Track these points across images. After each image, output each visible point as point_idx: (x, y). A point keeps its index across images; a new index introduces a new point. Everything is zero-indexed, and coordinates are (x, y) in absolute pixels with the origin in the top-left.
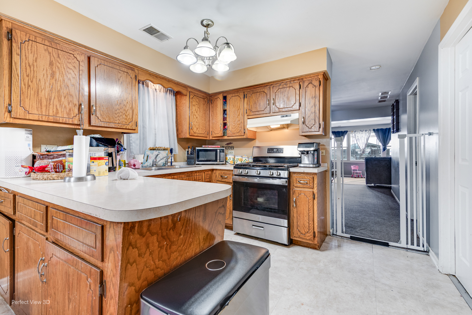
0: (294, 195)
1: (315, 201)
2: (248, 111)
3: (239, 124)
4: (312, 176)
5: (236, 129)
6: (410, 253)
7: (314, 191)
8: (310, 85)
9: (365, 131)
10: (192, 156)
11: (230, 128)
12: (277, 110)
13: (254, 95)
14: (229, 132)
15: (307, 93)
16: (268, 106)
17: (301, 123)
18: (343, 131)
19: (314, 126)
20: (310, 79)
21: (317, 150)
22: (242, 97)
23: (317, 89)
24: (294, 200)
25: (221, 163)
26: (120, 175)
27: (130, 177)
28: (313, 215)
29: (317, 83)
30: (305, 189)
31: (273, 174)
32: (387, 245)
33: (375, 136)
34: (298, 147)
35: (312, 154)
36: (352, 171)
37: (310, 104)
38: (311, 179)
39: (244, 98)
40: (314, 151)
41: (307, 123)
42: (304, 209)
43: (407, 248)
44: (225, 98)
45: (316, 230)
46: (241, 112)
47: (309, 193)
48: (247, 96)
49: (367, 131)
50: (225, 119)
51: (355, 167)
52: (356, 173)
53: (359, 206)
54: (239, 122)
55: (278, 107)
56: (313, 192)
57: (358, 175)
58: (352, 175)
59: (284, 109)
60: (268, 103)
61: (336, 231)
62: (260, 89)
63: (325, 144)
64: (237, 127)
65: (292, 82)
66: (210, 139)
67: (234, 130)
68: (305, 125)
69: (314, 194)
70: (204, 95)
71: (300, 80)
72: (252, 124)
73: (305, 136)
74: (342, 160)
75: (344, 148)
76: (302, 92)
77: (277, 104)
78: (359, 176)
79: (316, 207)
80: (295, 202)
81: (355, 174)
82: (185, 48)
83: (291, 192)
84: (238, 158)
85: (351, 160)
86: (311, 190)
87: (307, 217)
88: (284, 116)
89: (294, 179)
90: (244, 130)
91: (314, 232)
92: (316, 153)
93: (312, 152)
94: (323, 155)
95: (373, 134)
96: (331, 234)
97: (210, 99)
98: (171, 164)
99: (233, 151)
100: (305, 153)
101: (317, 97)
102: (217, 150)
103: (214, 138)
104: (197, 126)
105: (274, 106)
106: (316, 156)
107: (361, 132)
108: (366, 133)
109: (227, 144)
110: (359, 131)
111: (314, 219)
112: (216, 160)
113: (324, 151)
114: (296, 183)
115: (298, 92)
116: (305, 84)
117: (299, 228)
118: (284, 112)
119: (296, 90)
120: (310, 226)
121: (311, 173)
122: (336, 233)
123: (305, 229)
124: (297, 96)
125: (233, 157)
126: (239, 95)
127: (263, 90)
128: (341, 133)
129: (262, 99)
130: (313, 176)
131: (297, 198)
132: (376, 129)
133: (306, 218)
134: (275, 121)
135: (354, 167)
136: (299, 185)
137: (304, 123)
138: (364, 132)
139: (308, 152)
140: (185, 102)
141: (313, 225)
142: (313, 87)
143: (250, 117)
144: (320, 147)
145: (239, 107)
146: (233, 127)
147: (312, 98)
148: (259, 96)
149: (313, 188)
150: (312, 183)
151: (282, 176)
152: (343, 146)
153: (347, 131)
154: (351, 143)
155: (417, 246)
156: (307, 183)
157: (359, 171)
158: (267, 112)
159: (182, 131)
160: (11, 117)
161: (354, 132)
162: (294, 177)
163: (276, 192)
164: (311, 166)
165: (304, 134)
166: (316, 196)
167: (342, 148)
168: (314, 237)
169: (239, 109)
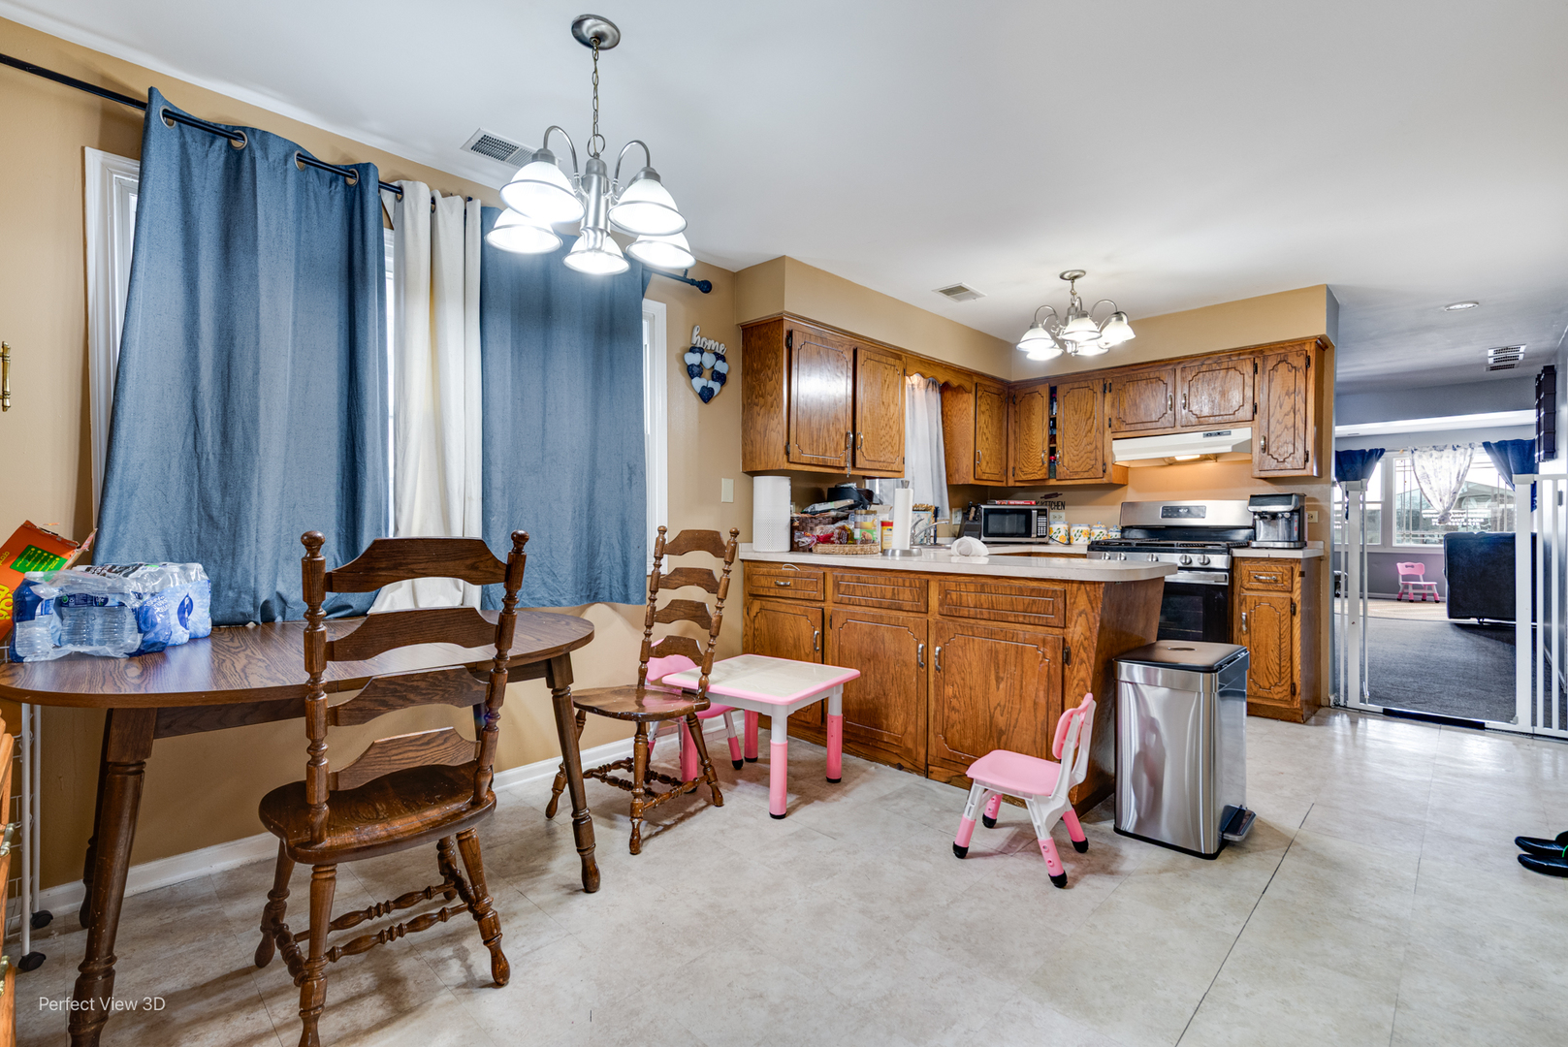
0: (1243, 607)
1: (1297, 620)
2: (1114, 422)
3: (1091, 452)
4: (1288, 566)
5: (1080, 462)
6: (1538, 742)
7: (1294, 598)
8: (1283, 368)
9: (1451, 450)
10: (976, 523)
11: (1066, 460)
12: (1194, 420)
13: (1131, 388)
14: (1061, 469)
15: (1273, 384)
16: (1169, 412)
17: (1257, 449)
18: (1367, 450)
19: (1291, 459)
20: (1283, 351)
21: (1298, 511)
22: (1099, 389)
23: (1300, 375)
24: (1244, 617)
25: (1039, 540)
26: (960, 549)
27: (973, 553)
28: (1291, 644)
29: (1300, 362)
30: (1271, 593)
31: (1191, 562)
32: (1481, 726)
33: (1492, 465)
34: (1251, 504)
35: (1287, 519)
36: (1401, 581)
37: (1281, 407)
38: (1285, 571)
39: (1104, 392)
40: (1292, 512)
41: (1273, 450)
42: (1267, 636)
43: (1533, 735)
44: (1053, 391)
45: (1297, 679)
46: (1095, 425)
47: (1281, 601)
48: (1113, 387)
49: (1460, 451)
50: (1053, 439)
51: (1413, 566)
52: (1415, 587)
53: (1416, 664)
54: (1089, 448)
55: (1197, 413)
56: (1291, 599)
57: (1424, 595)
58: (1402, 594)
59: (1212, 418)
60: (1169, 403)
61: (1346, 699)
62: (1149, 373)
63: (1317, 497)
64: (1084, 458)
65: (1234, 358)
66: (1010, 485)
67: (1076, 464)
68: (1268, 454)
69: (1293, 605)
70: (999, 386)
71: (1256, 354)
72: (1125, 452)
73: (1265, 479)
74: (1363, 545)
75: (1369, 507)
76: (1259, 382)
77: (1195, 408)
78: (1428, 598)
79: (1299, 632)
80: (1247, 622)
81: (1411, 590)
82: (1031, 327)
83: (1236, 601)
84: (1080, 528)
85: (1395, 544)
86: (1288, 595)
87: (1276, 653)
88: (1211, 435)
89: (1245, 572)
90: (1104, 464)
91: (1293, 685)
92: (1296, 517)
93: (1287, 515)
94: (1311, 521)
95: (1483, 457)
96: (1332, 703)
97: (1009, 393)
98: (935, 540)
99: (1063, 514)
100: (1268, 516)
101: (1300, 392)
102: (1030, 511)
103: (1018, 484)
104: (987, 458)
105: (1184, 412)
106: (1296, 525)
107: (1435, 454)
108: (1455, 457)
109: (1046, 497)
110: (1426, 449)
111: (1294, 657)
112: (1028, 534)
113: (1315, 514)
114: (1249, 581)
115: (1248, 381)
116: (1269, 362)
117: (1254, 677)
118: (1213, 425)
119: (1246, 376)
120: (1283, 670)
121: (1287, 559)
122: (1345, 702)
123: (1270, 678)
124: (1246, 388)
125: (1066, 526)
126: (1090, 385)
127: (1157, 374)
128: (1359, 459)
129: (1153, 396)
130: (1293, 565)
131: (1251, 613)
132: (1494, 440)
133: (1273, 656)
134: (1187, 446)
135: (1407, 566)
136: (1256, 585)
137: (1265, 449)
138: (1449, 452)
139: (1274, 516)
140: (966, 405)
141: (1289, 669)
142: (1289, 371)
143: (1118, 436)
144: (1306, 504)
145: (1091, 413)
146: (1075, 458)
147: (1287, 394)
148: (1145, 389)
149: (1291, 592)
150: (1290, 581)
151: (1212, 565)
152: (1367, 500)
153: (1382, 451)
154: (1398, 488)
155: (1561, 728)
156: (1276, 581)
157: (1424, 581)
158: (1167, 425)
159: (957, 470)
160: (788, 461)
161: (1408, 453)
162: (1244, 569)
163: (1198, 600)
164: (1286, 545)
165: (1264, 474)
166: (1298, 609)
167: (1364, 507)
168: (1293, 693)
169: (1090, 418)
